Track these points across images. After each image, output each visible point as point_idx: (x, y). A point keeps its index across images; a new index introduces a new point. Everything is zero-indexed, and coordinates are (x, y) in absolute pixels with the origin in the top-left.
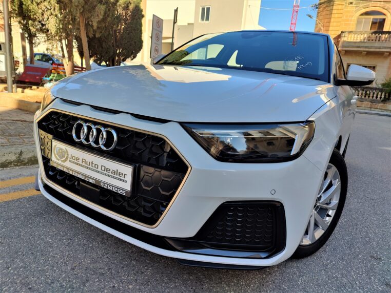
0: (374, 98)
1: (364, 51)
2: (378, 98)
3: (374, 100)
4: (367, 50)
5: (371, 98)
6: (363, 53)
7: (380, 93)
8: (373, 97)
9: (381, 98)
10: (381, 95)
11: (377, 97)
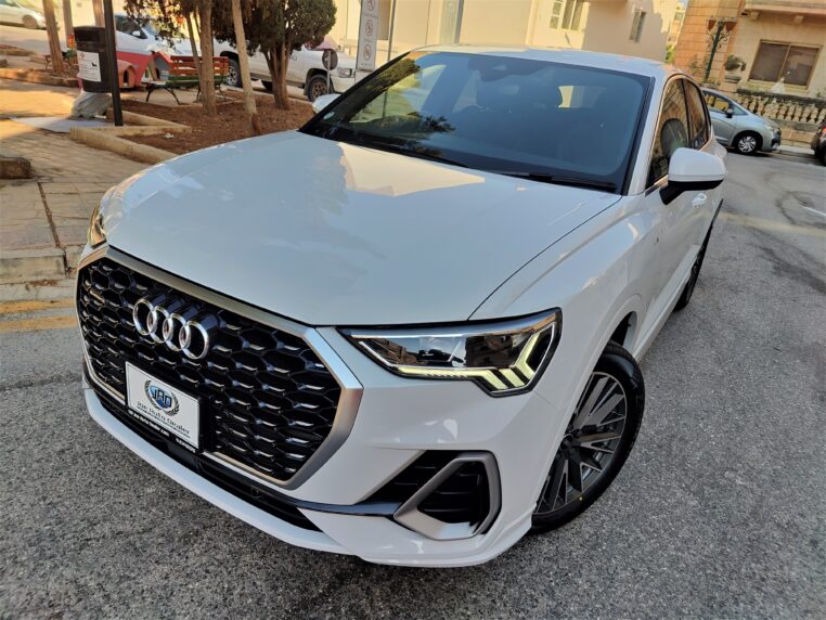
0: (804, 120)
1: (800, 14)
2: (812, 121)
3: (801, 125)
4: (805, 11)
5: (796, 119)
6: (798, 17)
7: (816, 111)
8: (800, 118)
9: (816, 120)
10: (818, 115)
11: (808, 118)
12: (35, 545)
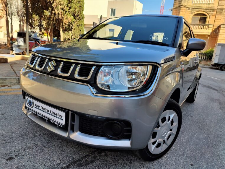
4: (197, 33)
9: (203, 58)
12: (21, 136)
